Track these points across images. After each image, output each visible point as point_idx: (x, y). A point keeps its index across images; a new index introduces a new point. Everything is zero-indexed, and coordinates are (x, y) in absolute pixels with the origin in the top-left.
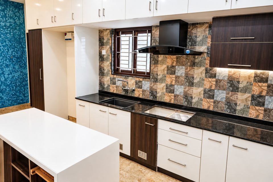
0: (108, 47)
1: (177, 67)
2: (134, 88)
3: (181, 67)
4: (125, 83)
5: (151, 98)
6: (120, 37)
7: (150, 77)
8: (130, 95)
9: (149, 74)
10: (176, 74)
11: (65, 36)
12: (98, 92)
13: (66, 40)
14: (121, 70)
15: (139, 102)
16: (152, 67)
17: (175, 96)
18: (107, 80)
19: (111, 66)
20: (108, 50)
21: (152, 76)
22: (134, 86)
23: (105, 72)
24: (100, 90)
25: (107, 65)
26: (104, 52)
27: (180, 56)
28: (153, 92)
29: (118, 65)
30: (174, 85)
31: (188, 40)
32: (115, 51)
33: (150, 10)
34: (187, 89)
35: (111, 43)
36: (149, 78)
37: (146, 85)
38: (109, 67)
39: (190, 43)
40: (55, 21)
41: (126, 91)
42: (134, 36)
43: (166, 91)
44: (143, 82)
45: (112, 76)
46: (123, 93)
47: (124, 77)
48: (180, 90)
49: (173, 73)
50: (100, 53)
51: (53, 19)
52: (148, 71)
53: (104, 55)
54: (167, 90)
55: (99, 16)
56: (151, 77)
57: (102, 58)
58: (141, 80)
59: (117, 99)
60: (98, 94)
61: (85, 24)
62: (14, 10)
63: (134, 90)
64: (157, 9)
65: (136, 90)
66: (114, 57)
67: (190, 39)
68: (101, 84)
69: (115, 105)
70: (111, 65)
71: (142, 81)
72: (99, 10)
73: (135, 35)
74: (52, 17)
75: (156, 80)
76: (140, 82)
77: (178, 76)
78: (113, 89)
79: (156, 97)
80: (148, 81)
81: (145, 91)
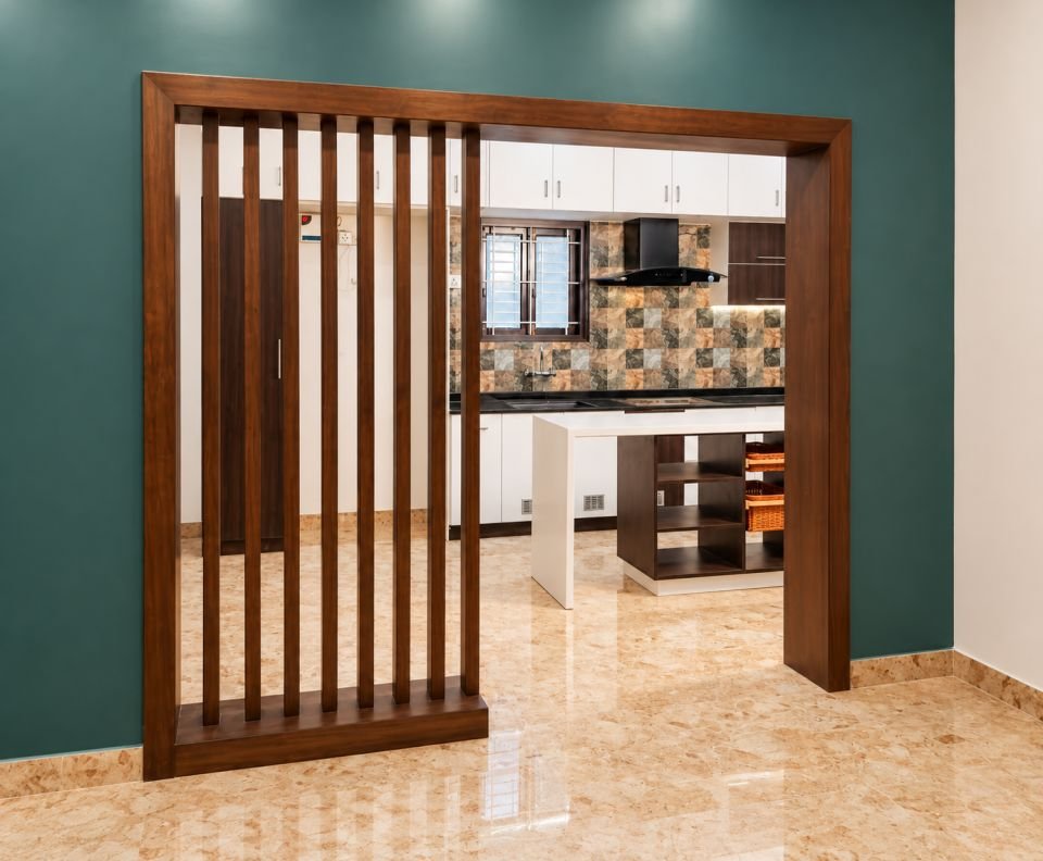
1: (645, 310)
3: (653, 310)
5: (593, 387)
8: (539, 387)
10: (645, 325)
16: (593, 314)
17: (645, 373)
21: (594, 335)
22: (551, 364)
23: (458, 336)
26: (455, 282)
30: (642, 350)
33: (666, 201)
34: (667, 355)
37: (581, 357)
43: (628, 366)
44: (572, 351)
45: (482, 346)
46: (518, 389)
48: (653, 358)
49: (640, 323)
54: (628, 361)
55: (546, 196)
56: (592, 337)
58: (568, 347)
64: (678, 202)
71: (570, 350)
72: (546, 181)
75: (604, 344)
76: (565, 352)
77: (648, 329)
79: (606, 383)
80: (584, 348)
81: (578, 372)
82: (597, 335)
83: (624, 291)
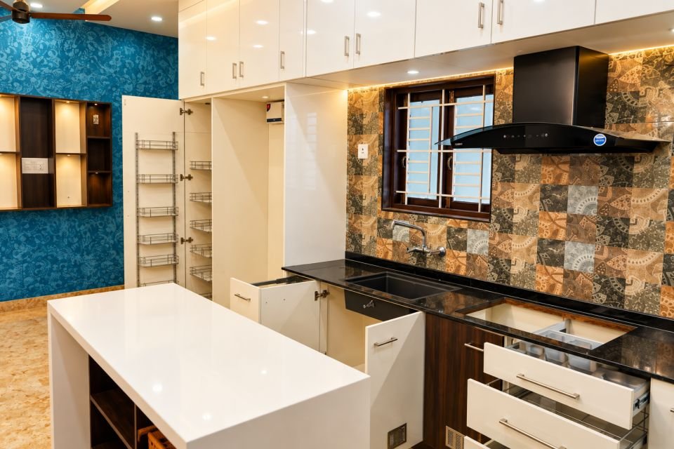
0: (374, 136)
1: (571, 189)
2: (442, 249)
3: (584, 188)
4: (418, 235)
5: (492, 278)
6: (406, 110)
7: (489, 217)
8: (431, 265)
9: (486, 208)
10: (570, 209)
11: (267, 113)
12: (343, 257)
13: (269, 120)
14: (409, 199)
15: (456, 288)
16: (496, 190)
17: (566, 275)
18: (367, 225)
19: (381, 189)
20: (373, 145)
21: (495, 215)
22: (444, 242)
23: (365, 203)
24: (348, 250)
25: (371, 187)
26: (363, 152)
27: (580, 155)
28: (499, 262)
29: (402, 186)
30: (561, 243)
31: (609, 106)
32: (392, 147)
33: (481, 27)
34: (606, 255)
35: (382, 126)
36: (488, 220)
37: (479, 240)
38: (376, 191)
39: (616, 115)
40: (241, 76)
41: (421, 255)
42: (445, 103)
43: (540, 260)
44: (469, 232)
45: (383, 214)
46: (413, 261)
47: (416, 216)
48: (580, 256)
49: (560, 206)
50: (353, 153)
51: (238, 70)
52: (487, 202)
53: (362, 160)
54: (541, 255)
55: (347, 55)
56: (493, 217)
57: (356, 167)
58: (464, 225)
59: (391, 275)
60: (344, 262)
61: (311, 77)
62: (156, 53)
63: (442, 254)
64: (501, 23)
65: (447, 253)
66: (391, 164)
67: (615, 103)
68: (354, 236)
69: (389, 292)
70: (380, 185)
71: (466, 230)
72: (347, 38)
73: (447, 101)
74: (235, 64)
75: (507, 227)
76: (460, 230)
77: (576, 215)
78: (382, 250)
79: (508, 276)
80: (484, 229)
81: (475, 256)
82: (499, 216)
83: (539, 162)
